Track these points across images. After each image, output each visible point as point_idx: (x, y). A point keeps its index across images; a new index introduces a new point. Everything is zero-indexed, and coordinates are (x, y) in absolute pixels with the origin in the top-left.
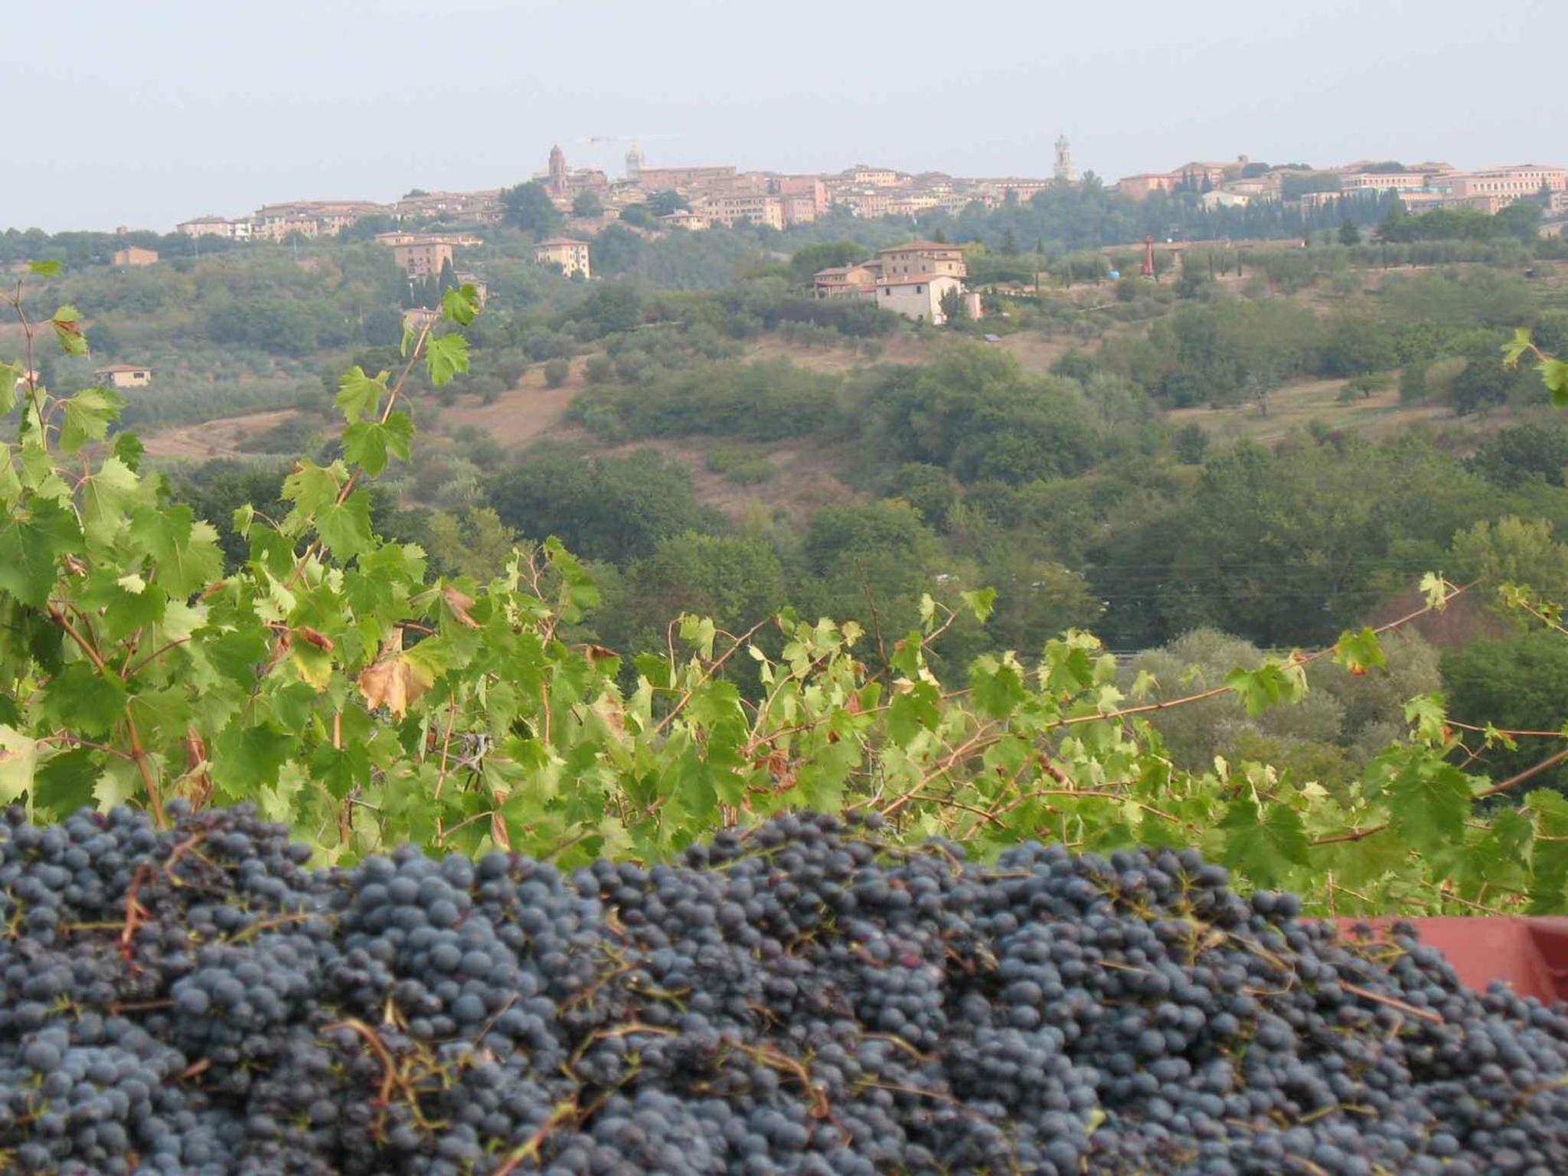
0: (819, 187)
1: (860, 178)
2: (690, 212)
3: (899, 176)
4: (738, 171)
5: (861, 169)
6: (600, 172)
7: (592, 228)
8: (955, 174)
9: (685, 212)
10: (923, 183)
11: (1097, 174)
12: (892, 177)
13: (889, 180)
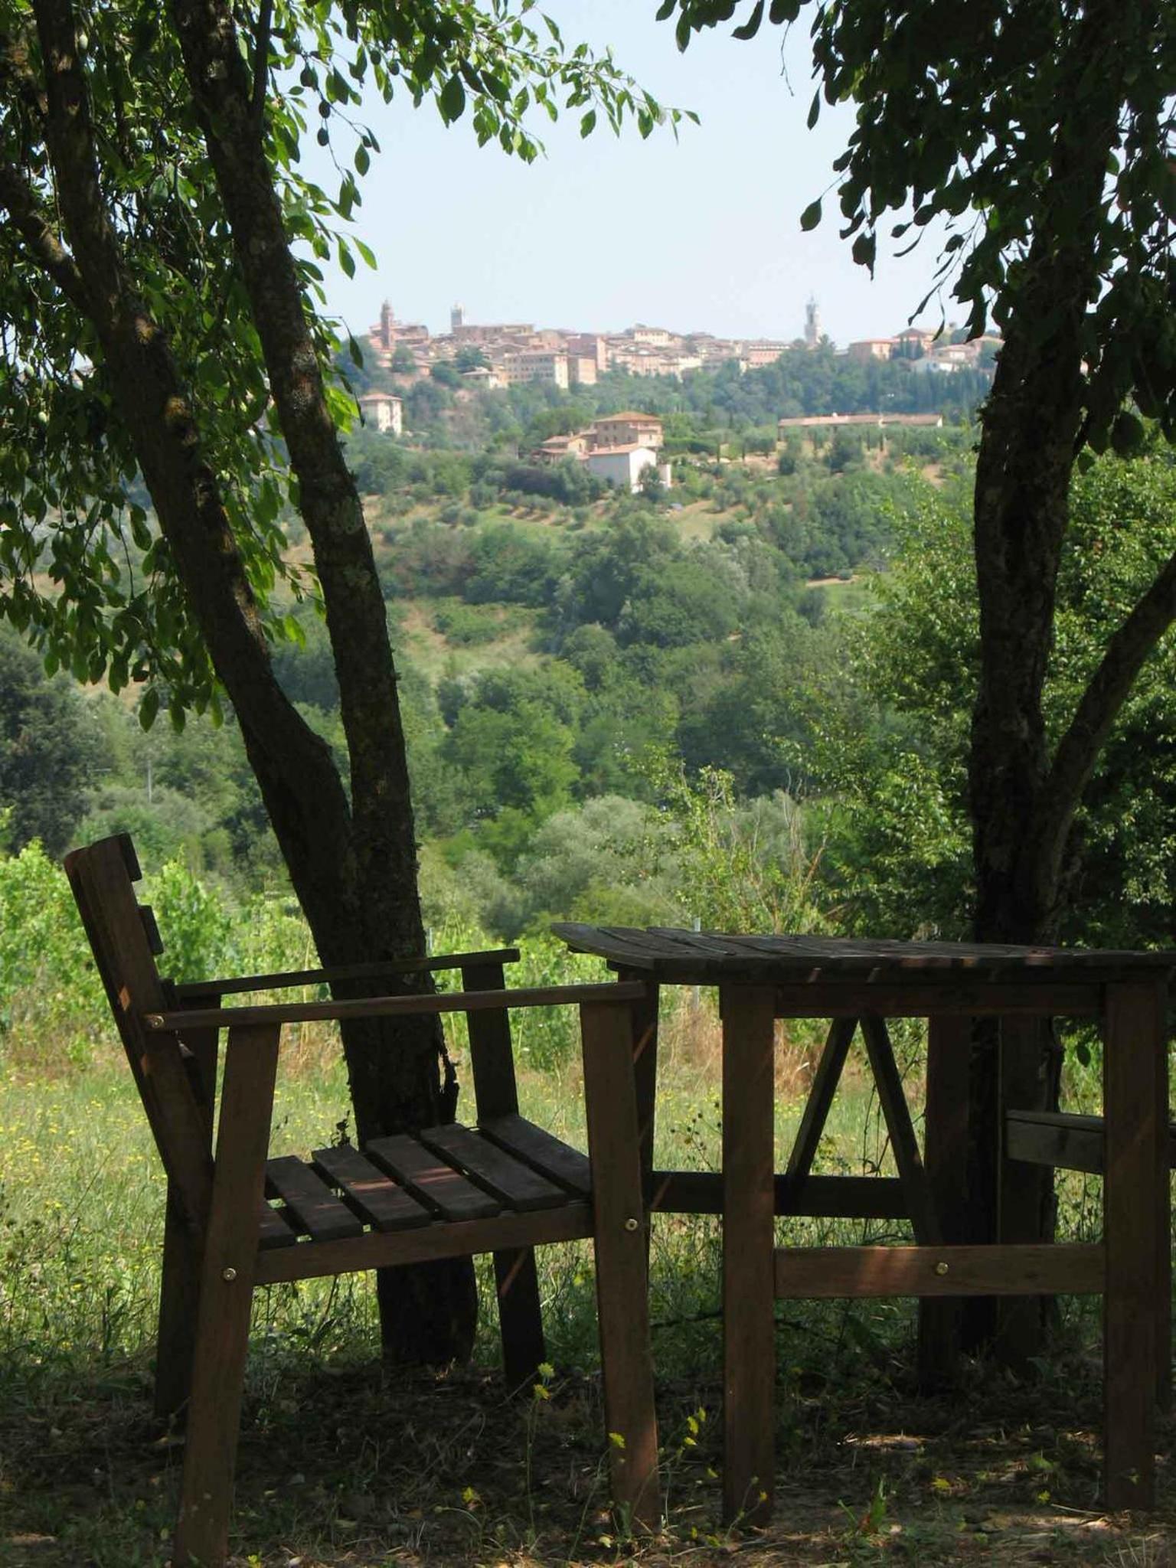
0: (601, 346)
1: (638, 338)
2: (490, 369)
3: (672, 336)
4: (537, 329)
5: (642, 329)
6: (424, 327)
7: (405, 383)
8: (719, 336)
9: (484, 371)
10: (690, 345)
11: (832, 339)
12: (665, 336)
13: (662, 341)
